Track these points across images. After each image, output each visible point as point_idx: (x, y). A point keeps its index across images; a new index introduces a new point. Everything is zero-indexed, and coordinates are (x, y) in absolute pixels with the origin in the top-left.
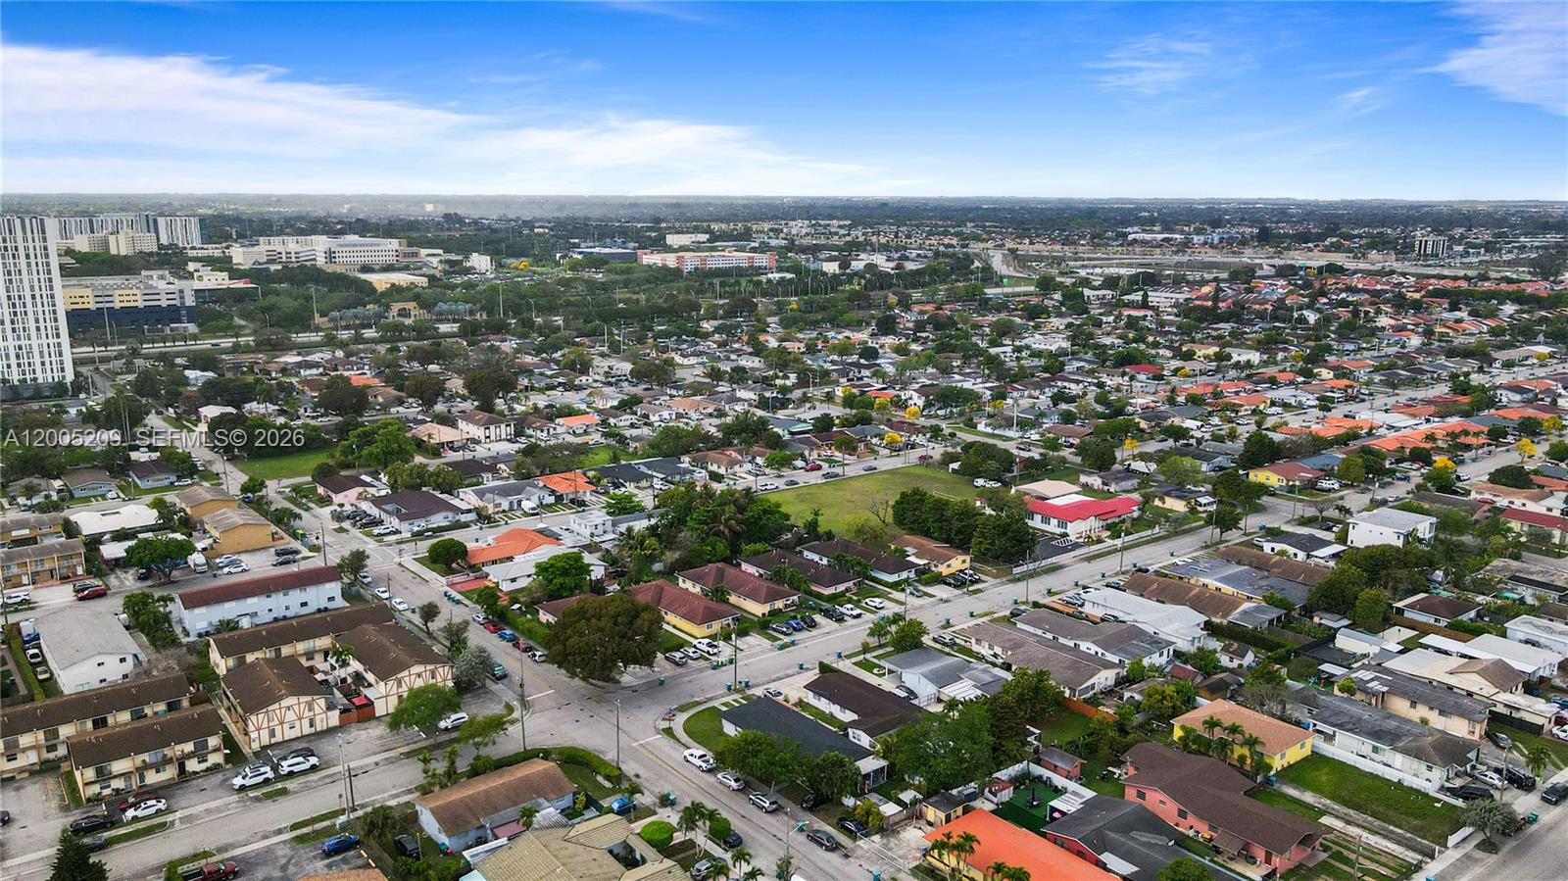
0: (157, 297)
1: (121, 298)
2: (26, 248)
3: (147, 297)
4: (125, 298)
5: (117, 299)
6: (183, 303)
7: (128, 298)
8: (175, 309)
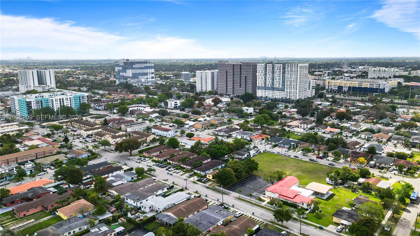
0: (373, 85)
1: (364, 85)
2: (294, 70)
3: (371, 85)
4: (365, 85)
5: (363, 85)
7: (366, 85)
8: (376, 89)
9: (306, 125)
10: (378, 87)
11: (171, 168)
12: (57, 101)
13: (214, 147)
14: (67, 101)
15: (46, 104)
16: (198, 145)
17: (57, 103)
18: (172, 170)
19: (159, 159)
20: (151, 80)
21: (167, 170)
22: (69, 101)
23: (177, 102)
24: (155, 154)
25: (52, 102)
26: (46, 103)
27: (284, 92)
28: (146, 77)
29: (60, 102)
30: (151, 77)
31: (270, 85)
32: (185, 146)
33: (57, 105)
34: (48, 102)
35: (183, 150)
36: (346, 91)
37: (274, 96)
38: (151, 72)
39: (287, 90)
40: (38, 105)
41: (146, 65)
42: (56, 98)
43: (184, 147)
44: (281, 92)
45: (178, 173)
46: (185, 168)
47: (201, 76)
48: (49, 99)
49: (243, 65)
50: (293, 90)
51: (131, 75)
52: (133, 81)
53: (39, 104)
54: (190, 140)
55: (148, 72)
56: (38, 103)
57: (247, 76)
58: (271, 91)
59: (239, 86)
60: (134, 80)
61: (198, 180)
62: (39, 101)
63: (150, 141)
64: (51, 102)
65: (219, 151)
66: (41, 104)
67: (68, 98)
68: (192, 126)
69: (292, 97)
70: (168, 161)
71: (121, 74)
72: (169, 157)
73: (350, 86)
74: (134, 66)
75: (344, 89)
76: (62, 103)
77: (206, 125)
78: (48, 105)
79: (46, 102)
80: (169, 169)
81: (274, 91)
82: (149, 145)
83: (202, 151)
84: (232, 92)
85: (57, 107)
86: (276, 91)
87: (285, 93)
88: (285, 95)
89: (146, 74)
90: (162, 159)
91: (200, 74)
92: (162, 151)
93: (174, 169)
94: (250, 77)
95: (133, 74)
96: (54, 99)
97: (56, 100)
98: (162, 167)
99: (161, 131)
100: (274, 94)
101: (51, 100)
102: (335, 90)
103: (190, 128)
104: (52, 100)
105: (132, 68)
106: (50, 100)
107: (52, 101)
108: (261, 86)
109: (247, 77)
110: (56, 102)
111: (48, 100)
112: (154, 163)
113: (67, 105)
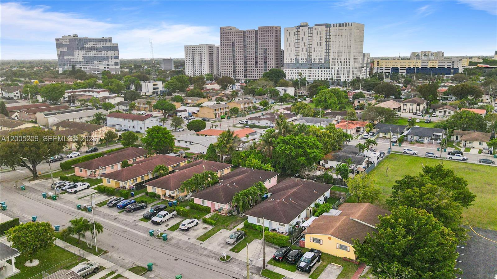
0: (444, 64)
1: (431, 64)
3: (440, 64)
4: (432, 64)
5: (429, 64)
6: (453, 67)
7: (433, 64)
8: (449, 69)
9: (415, 105)
10: (451, 67)
11: (163, 213)
13: (284, 141)
16: (228, 142)
18: (163, 219)
19: (121, 184)
20: (114, 67)
21: (147, 218)
23: (157, 85)
24: (108, 170)
27: (328, 70)
28: (106, 62)
30: (113, 63)
31: (304, 61)
32: (189, 149)
35: (186, 157)
36: (404, 74)
37: (312, 77)
38: (113, 55)
39: (334, 67)
41: (105, 44)
43: (188, 151)
44: (323, 70)
45: (188, 229)
46: (207, 210)
47: (192, 53)
49: (261, 30)
50: (344, 65)
51: (81, 59)
52: (85, 68)
54: (198, 135)
55: (110, 55)
57: (267, 47)
58: (307, 70)
59: (254, 66)
60: (87, 66)
61: (275, 261)
63: (101, 140)
65: (301, 151)
68: (194, 113)
69: (342, 77)
70: (150, 189)
71: (66, 58)
72: (150, 176)
73: (409, 66)
74: (86, 45)
75: (400, 71)
77: (222, 111)
80: (154, 214)
81: (312, 70)
82: (95, 150)
83: (244, 155)
84: (243, 75)
86: (315, 70)
87: (330, 72)
88: (330, 75)
89: (106, 58)
90: (130, 184)
91: (190, 51)
92: (130, 162)
93: (170, 215)
94: (271, 50)
95: (85, 58)
98: (129, 211)
99: (127, 121)
100: (312, 75)
102: (387, 74)
103: (190, 117)
105: (83, 48)
108: (290, 62)
109: (267, 50)
112: (103, 198)
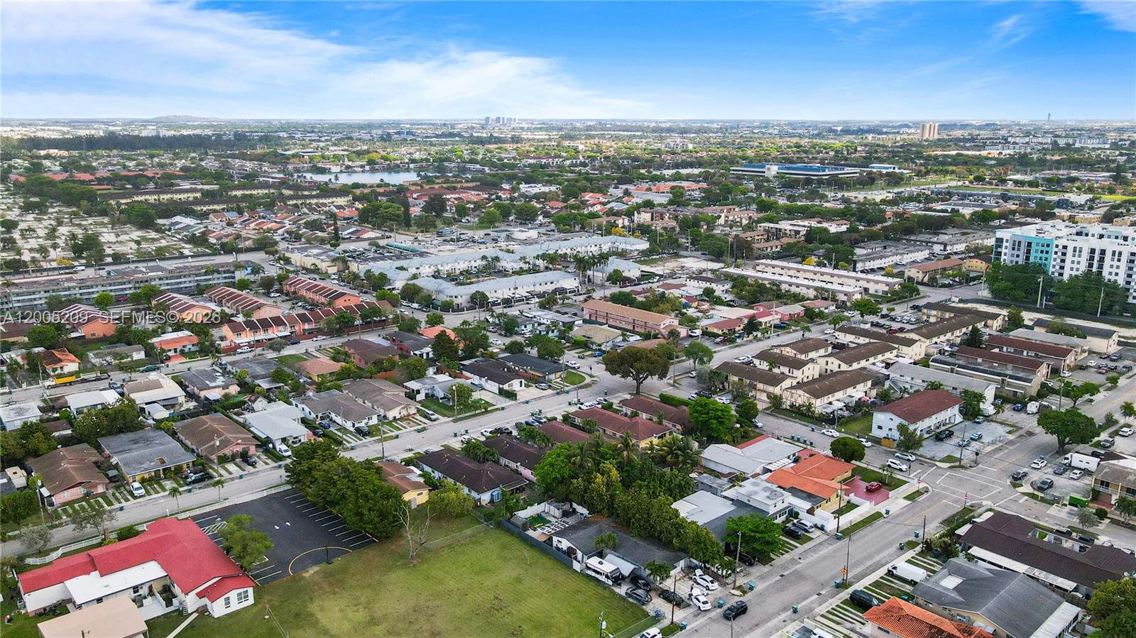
12: (1077, 253)
14: (1115, 263)
15: (1041, 255)
17: (1076, 259)
22: (1123, 264)
25: (1064, 254)
26: (1042, 252)
29: (1092, 258)
33: (1075, 266)
34: (1047, 252)
40: (1016, 252)
42: (1078, 245)
48: (1056, 242)
53: (1019, 250)
56: (1016, 247)
62: (1020, 242)
64: (1059, 254)
66: (1029, 252)
67: (1120, 254)
76: (1096, 264)
78: (1046, 259)
79: (1042, 248)
85: (1074, 273)
96: (1071, 246)
97: (1075, 251)
101: (1060, 247)
104: (1065, 247)
106: (1057, 246)
107: (1064, 251)
110: (1074, 256)
111: (1048, 246)
113: (1110, 273)
